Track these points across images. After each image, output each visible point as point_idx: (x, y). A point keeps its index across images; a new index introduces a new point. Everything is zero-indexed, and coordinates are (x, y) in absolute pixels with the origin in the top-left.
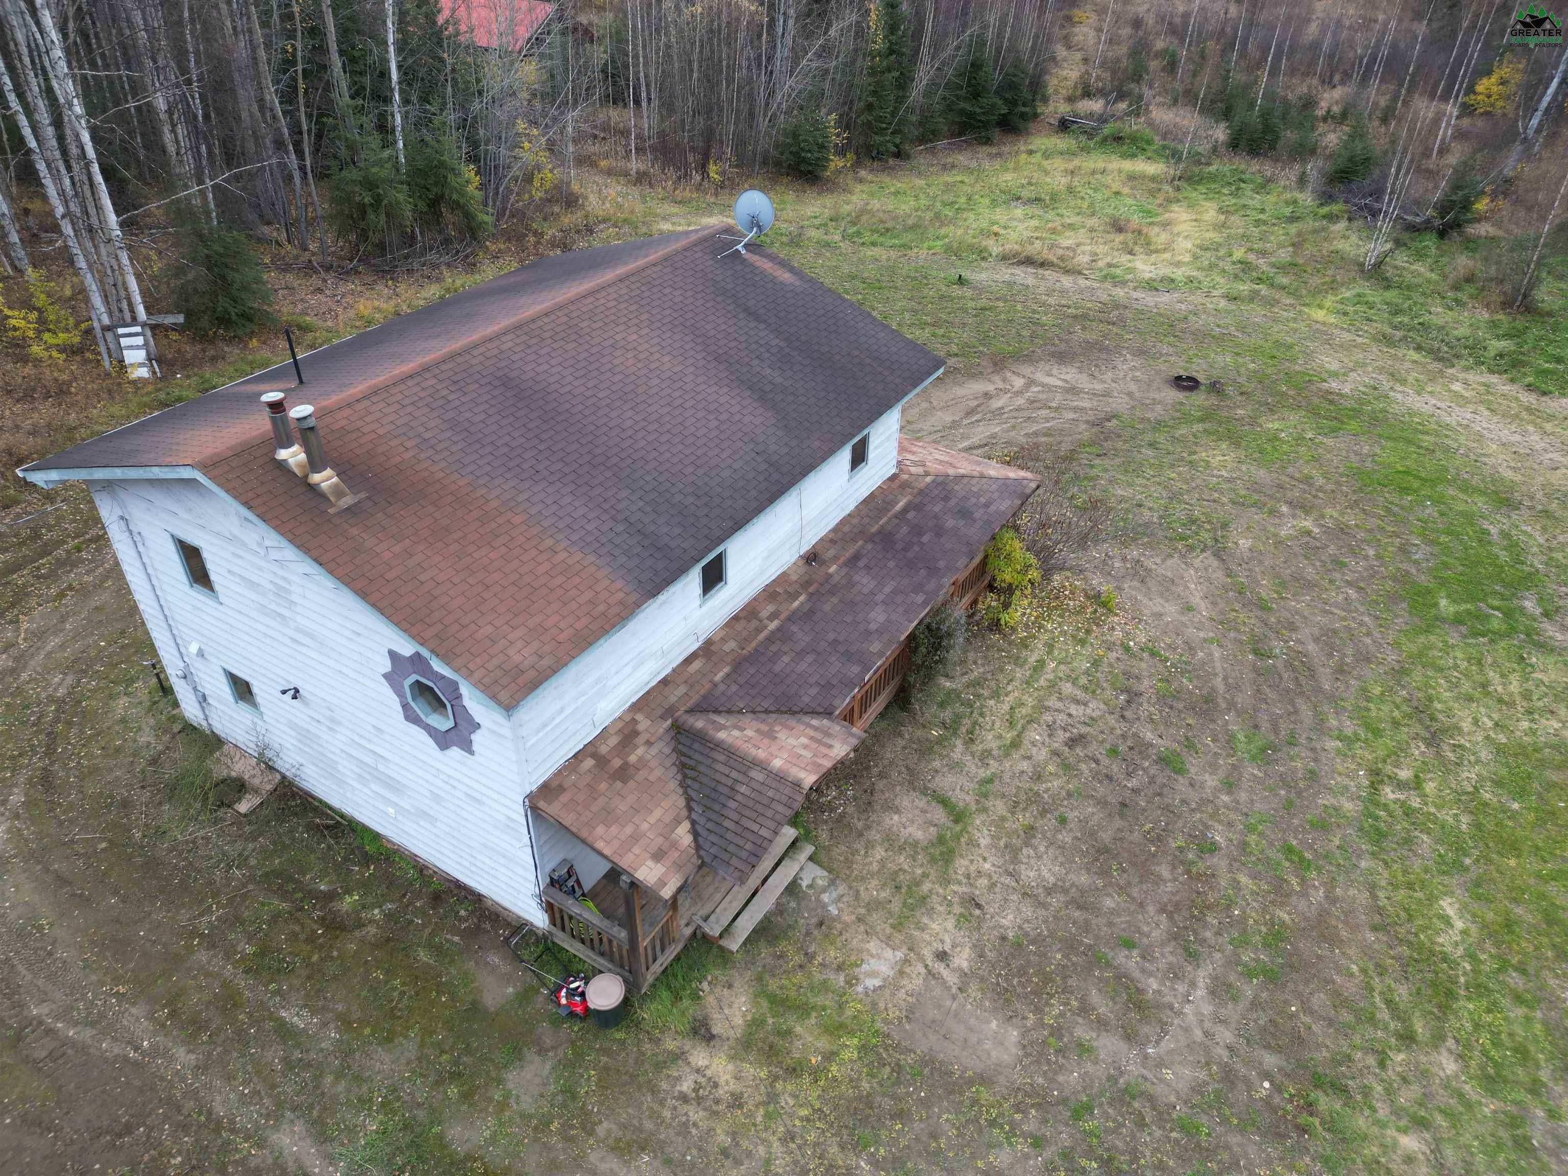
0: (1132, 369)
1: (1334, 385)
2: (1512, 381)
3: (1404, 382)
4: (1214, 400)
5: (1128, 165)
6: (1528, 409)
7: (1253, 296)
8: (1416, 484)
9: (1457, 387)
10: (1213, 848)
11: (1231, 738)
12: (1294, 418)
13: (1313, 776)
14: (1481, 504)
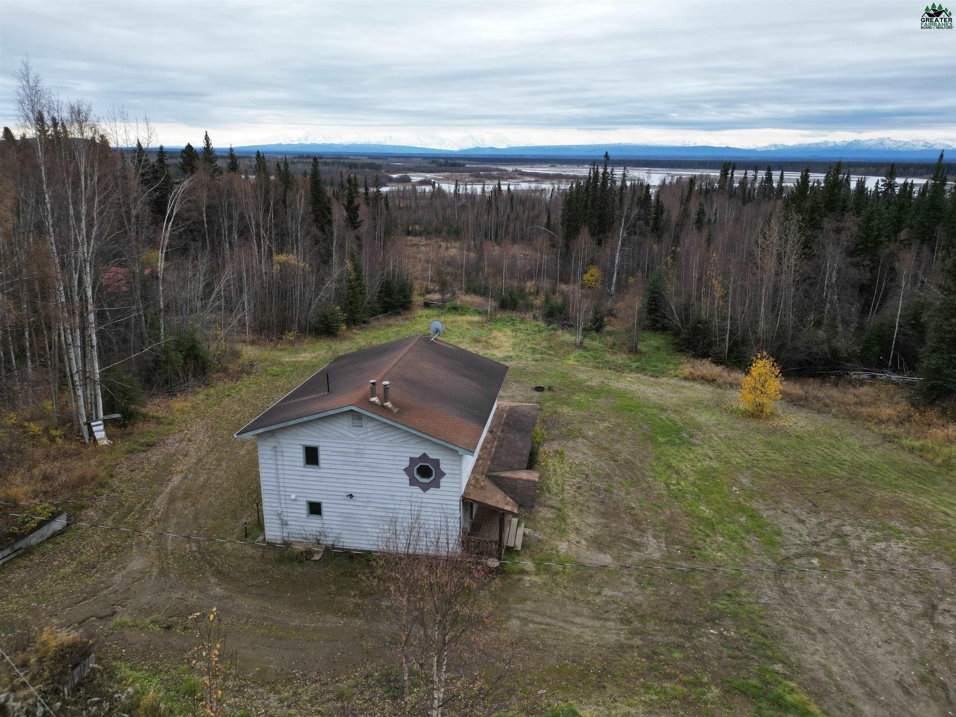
0: (517, 387)
1: (589, 383)
2: (645, 375)
3: (611, 379)
4: (551, 394)
5: (464, 318)
6: (654, 382)
7: (543, 359)
8: (633, 408)
9: (628, 379)
10: (633, 508)
11: (621, 483)
12: (582, 395)
13: (650, 487)
14: (655, 411)
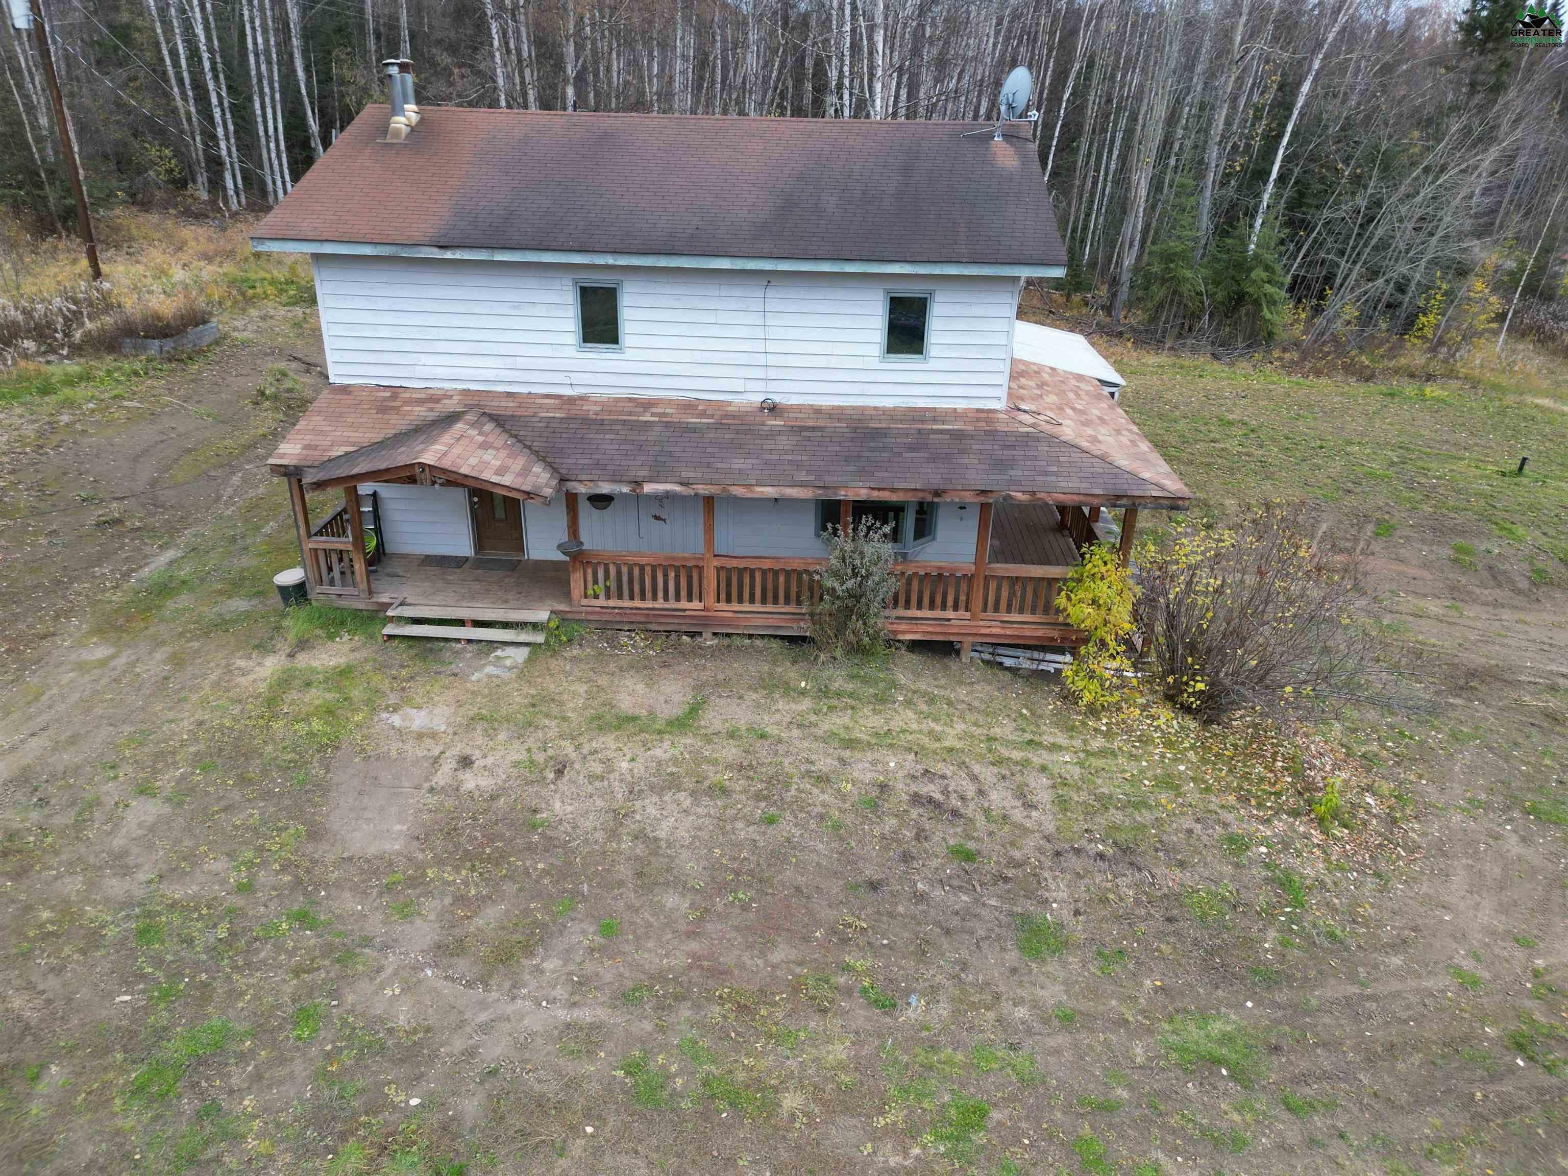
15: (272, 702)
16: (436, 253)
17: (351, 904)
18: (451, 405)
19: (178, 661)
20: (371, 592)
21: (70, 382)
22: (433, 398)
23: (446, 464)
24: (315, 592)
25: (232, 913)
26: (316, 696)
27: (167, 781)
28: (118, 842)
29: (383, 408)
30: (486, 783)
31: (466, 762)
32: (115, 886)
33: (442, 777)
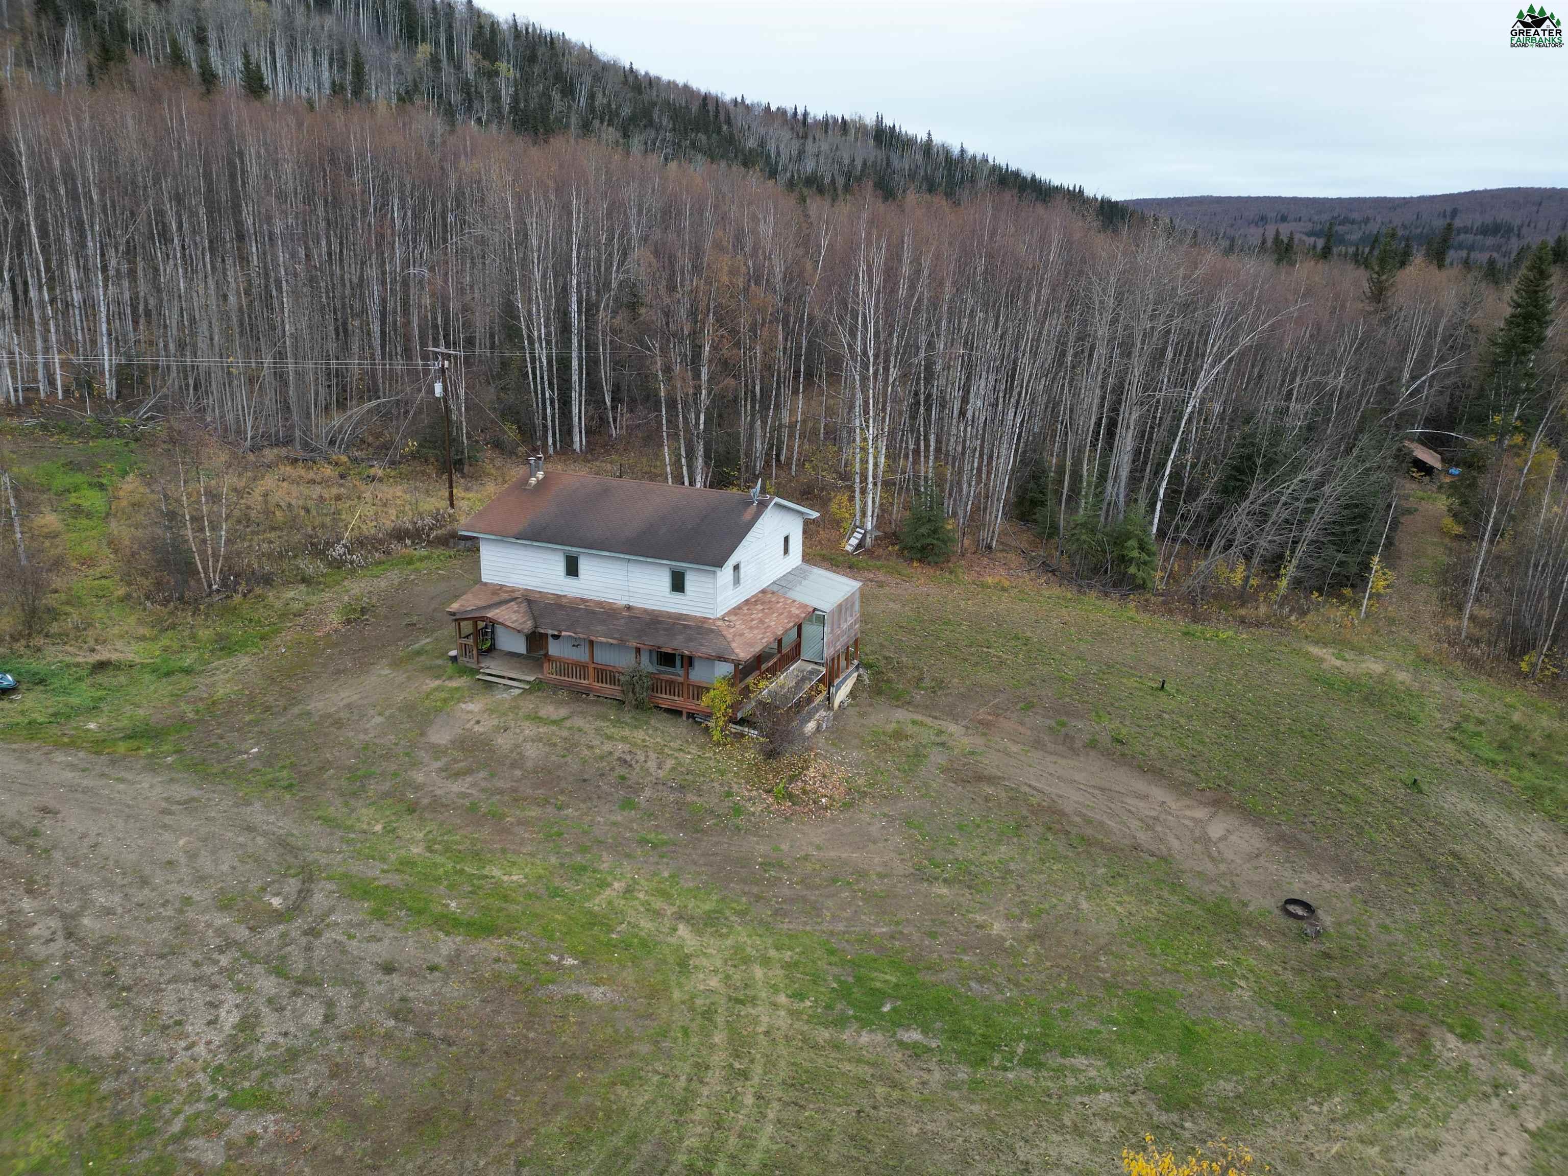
15: (428, 695)
16: (514, 540)
17: (422, 753)
18: (517, 594)
19: (409, 678)
20: (478, 662)
21: (421, 559)
22: (513, 590)
23: (495, 618)
24: (460, 659)
25: (390, 749)
26: (443, 695)
27: (387, 713)
28: (368, 726)
29: (495, 593)
30: (481, 730)
31: (478, 722)
32: (362, 736)
33: (468, 726)
